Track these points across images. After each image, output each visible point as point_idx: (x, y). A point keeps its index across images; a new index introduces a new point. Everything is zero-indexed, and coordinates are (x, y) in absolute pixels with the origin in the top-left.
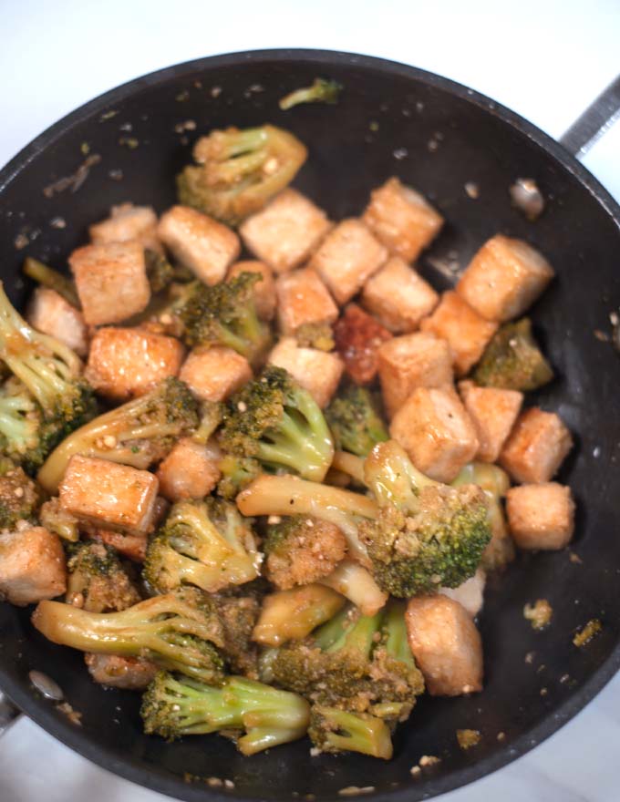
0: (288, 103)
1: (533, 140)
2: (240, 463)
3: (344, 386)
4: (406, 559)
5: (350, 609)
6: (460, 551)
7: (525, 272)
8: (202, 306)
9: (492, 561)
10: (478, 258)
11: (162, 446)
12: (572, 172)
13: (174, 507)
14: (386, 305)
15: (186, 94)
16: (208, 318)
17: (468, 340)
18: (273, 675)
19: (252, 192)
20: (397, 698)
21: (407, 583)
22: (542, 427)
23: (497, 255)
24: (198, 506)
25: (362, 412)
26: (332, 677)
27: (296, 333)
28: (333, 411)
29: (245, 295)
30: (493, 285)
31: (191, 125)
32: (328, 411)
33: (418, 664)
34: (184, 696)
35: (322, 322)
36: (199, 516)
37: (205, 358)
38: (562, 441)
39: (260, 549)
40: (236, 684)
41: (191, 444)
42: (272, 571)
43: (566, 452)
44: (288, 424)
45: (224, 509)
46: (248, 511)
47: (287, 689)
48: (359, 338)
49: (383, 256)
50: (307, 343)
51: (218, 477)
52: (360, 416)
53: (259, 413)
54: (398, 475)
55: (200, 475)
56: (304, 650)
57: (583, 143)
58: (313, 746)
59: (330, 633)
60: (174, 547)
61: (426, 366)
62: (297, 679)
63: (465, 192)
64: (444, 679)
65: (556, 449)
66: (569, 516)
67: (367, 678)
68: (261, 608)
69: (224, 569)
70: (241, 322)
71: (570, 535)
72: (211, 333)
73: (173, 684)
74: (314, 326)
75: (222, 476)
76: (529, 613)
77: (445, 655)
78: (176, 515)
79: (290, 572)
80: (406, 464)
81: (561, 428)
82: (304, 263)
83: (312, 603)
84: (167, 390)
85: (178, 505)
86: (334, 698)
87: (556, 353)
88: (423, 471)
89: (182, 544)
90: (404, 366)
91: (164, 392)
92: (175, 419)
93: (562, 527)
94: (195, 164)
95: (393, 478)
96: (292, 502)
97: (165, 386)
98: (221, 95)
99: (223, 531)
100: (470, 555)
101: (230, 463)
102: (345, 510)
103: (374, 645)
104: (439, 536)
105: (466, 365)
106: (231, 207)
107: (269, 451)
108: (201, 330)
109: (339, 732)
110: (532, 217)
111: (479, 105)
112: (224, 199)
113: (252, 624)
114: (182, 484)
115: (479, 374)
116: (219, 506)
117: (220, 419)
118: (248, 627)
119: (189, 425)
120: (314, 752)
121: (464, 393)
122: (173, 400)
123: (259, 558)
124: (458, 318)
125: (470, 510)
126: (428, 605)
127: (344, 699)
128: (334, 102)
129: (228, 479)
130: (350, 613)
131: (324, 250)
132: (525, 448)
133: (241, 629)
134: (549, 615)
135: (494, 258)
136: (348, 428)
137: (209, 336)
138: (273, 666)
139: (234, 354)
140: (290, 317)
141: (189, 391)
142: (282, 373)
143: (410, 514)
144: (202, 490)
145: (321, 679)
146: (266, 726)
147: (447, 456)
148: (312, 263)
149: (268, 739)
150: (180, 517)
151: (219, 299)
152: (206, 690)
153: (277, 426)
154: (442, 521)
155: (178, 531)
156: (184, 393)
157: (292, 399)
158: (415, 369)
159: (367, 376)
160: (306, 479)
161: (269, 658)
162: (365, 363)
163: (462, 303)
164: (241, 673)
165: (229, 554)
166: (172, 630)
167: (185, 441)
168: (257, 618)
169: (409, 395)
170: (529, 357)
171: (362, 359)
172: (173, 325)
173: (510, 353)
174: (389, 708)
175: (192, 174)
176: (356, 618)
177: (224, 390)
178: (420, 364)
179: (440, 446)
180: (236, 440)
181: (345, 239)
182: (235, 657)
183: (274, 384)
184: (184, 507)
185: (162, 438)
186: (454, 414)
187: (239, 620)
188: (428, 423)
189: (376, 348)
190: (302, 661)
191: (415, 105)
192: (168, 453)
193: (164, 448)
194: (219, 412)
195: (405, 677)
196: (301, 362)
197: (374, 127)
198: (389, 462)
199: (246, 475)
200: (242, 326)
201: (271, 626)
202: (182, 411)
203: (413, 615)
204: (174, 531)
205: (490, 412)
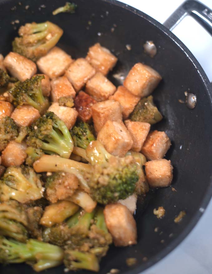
0: (56, 12)
1: (152, 23)
2: (35, 150)
3: (78, 122)
4: (103, 186)
5: (81, 211)
6: (126, 183)
7: (150, 75)
8: (20, 88)
9: (139, 191)
10: (132, 71)
11: (3, 144)
12: (167, 35)
13: (7, 169)
14: (95, 91)
15: (15, 7)
16: (22, 93)
17: (128, 104)
18: (49, 239)
19: (41, 47)
20: (101, 245)
21: (104, 197)
22: (159, 136)
23: (139, 69)
24: (18, 168)
25: (86, 132)
26: (73, 238)
27: (58, 101)
28: (74, 131)
29: (37, 84)
30: (138, 81)
31: (17, 22)
32: (71, 130)
33: (109, 231)
34: (10, 246)
35: (69, 97)
36: (18, 172)
37: (21, 110)
38: (167, 142)
39: (43, 186)
40: (32, 241)
41: (15, 143)
42: (48, 195)
43: (169, 147)
44: (54, 134)
45: (29, 170)
46: (38, 170)
47: (55, 244)
48: (84, 103)
49: (94, 72)
50: (63, 104)
51: (26, 156)
52: (85, 134)
53: (42, 128)
54: (100, 153)
55: (18, 155)
56: (62, 227)
57: (172, 26)
58: (65, 267)
59: (73, 221)
60: (7, 185)
61: (111, 111)
62: (59, 240)
63: (126, 48)
64: (120, 239)
65: (165, 145)
66: (171, 172)
67: (88, 237)
68: (44, 211)
69: (28, 193)
70: (36, 95)
71: (171, 180)
72: (24, 99)
73: (6, 241)
74: (65, 98)
75: (27, 156)
76: (156, 212)
77: (120, 227)
78: (8, 172)
79: (56, 195)
80: (103, 149)
81: (166, 137)
82: (62, 75)
83: (65, 208)
84: (5, 121)
85: (9, 168)
86: (74, 246)
87: (164, 110)
88: (110, 153)
89: (10, 184)
90: (102, 111)
91: (4, 122)
92: (8, 132)
93: (168, 176)
94: (19, 36)
95: (98, 155)
96: (56, 166)
97: (4, 120)
98: (29, 8)
99: (28, 179)
100: (130, 185)
101: (31, 150)
102: (78, 169)
103: (91, 225)
104: (117, 176)
105: (128, 113)
106: (33, 53)
107: (47, 146)
108: (19, 98)
109: (76, 261)
110: (152, 56)
111: (130, 10)
112: (31, 50)
113: (40, 217)
114: (11, 160)
115: (133, 117)
116: (26, 169)
117: (27, 133)
118: (38, 218)
119: (14, 135)
120: (66, 270)
121: (127, 124)
122: (8, 125)
123: (43, 190)
124: (124, 96)
125: (130, 166)
126: (113, 207)
127: (78, 247)
128: (74, 12)
129: (30, 157)
130: (81, 213)
131: (70, 69)
132: (152, 145)
133: (35, 218)
134: (164, 213)
135: (137, 71)
136: (80, 138)
137: (22, 100)
138: (49, 235)
139: (33, 108)
140: (56, 95)
141: (14, 122)
142: (52, 114)
143: (105, 168)
144: (19, 162)
145: (69, 239)
146: (46, 259)
147: (120, 147)
148: (65, 75)
149: (47, 265)
150: (10, 173)
151: (27, 85)
152: (20, 244)
153: (50, 135)
154: (118, 170)
155: (9, 179)
156: (12, 123)
157: (56, 124)
158: (106, 113)
159: (87, 118)
160: (62, 157)
161: (47, 232)
162: (87, 113)
163: (126, 90)
164: (36, 238)
165: (30, 187)
166: (5, 217)
167: (13, 142)
168: (42, 215)
169: (104, 124)
170: (152, 110)
171: (85, 111)
172: (9, 97)
173: (145, 107)
174: (98, 250)
175: (18, 40)
176: (84, 214)
177: (29, 122)
178: (108, 110)
179: (117, 142)
180: (33, 140)
181: (78, 65)
182: (33, 231)
183: (49, 117)
184: (12, 169)
185: (3, 140)
186: (122, 130)
187: (34, 215)
188: (112, 133)
189: (91, 107)
190: (61, 232)
191: (105, 12)
192: (5, 147)
193: (4, 145)
194: (26, 130)
195: (104, 236)
196: (60, 112)
197: (90, 23)
198: (96, 148)
199: (37, 156)
200: (37, 97)
201: (48, 217)
202: (11, 129)
203: (107, 211)
204: (7, 179)
205: (137, 131)
